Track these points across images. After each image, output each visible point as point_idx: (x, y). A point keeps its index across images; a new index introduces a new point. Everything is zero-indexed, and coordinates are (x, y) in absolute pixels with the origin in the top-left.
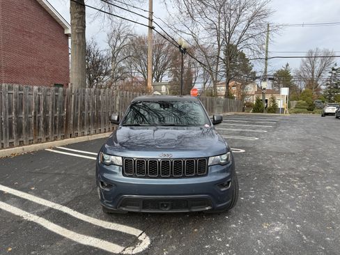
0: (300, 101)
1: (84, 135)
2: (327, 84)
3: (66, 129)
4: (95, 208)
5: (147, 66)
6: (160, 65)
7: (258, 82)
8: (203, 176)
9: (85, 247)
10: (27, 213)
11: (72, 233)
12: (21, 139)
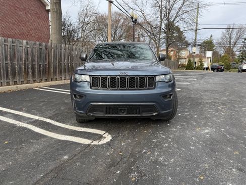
0: (220, 63)
1: (62, 80)
2: (241, 51)
3: (48, 75)
4: (71, 120)
5: (107, 38)
6: (117, 37)
7: (189, 48)
8: (152, 89)
9: (63, 141)
10: (19, 122)
11: (53, 133)
12: (15, 80)
